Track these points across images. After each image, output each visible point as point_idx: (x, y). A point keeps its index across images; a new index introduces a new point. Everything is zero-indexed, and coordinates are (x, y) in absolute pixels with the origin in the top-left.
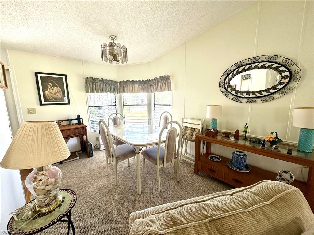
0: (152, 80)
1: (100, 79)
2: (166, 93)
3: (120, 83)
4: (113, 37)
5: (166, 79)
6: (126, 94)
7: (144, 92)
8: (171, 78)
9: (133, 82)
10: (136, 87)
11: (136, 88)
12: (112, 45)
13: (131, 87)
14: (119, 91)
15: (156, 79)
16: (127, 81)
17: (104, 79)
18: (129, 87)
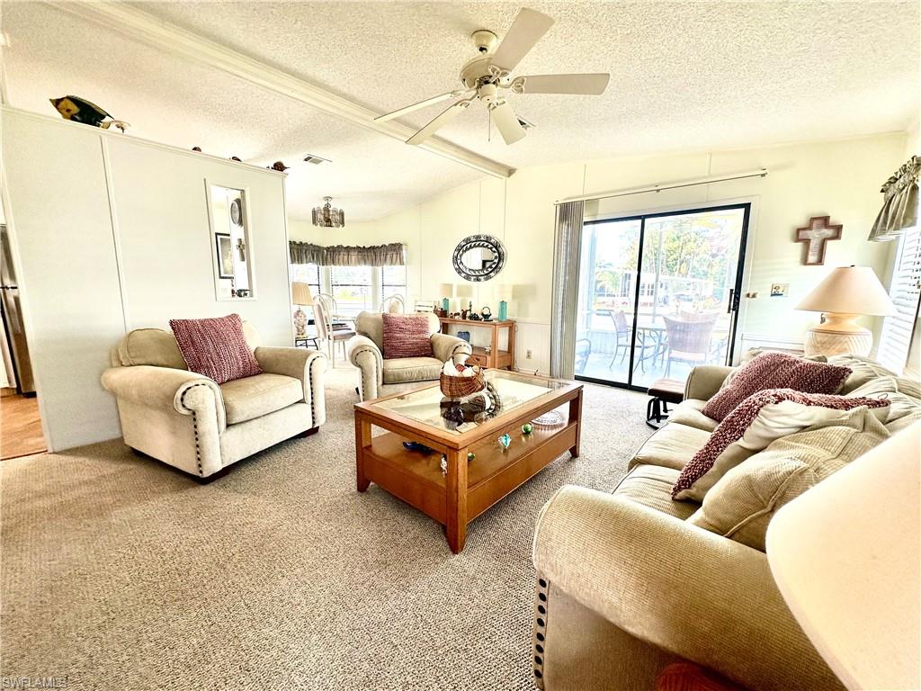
0: (378, 247)
1: (298, 242)
2: (397, 268)
3: (328, 249)
4: (327, 198)
5: (396, 248)
6: (338, 267)
7: (365, 264)
8: (404, 247)
9: (348, 249)
10: (354, 256)
11: (353, 258)
12: (327, 209)
13: (346, 257)
14: (325, 262)
15: (383, 246)
16: (338, 246)
17: (303, 242)
18: (343, 256)
